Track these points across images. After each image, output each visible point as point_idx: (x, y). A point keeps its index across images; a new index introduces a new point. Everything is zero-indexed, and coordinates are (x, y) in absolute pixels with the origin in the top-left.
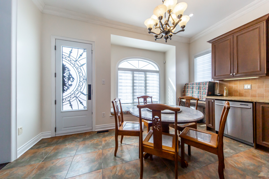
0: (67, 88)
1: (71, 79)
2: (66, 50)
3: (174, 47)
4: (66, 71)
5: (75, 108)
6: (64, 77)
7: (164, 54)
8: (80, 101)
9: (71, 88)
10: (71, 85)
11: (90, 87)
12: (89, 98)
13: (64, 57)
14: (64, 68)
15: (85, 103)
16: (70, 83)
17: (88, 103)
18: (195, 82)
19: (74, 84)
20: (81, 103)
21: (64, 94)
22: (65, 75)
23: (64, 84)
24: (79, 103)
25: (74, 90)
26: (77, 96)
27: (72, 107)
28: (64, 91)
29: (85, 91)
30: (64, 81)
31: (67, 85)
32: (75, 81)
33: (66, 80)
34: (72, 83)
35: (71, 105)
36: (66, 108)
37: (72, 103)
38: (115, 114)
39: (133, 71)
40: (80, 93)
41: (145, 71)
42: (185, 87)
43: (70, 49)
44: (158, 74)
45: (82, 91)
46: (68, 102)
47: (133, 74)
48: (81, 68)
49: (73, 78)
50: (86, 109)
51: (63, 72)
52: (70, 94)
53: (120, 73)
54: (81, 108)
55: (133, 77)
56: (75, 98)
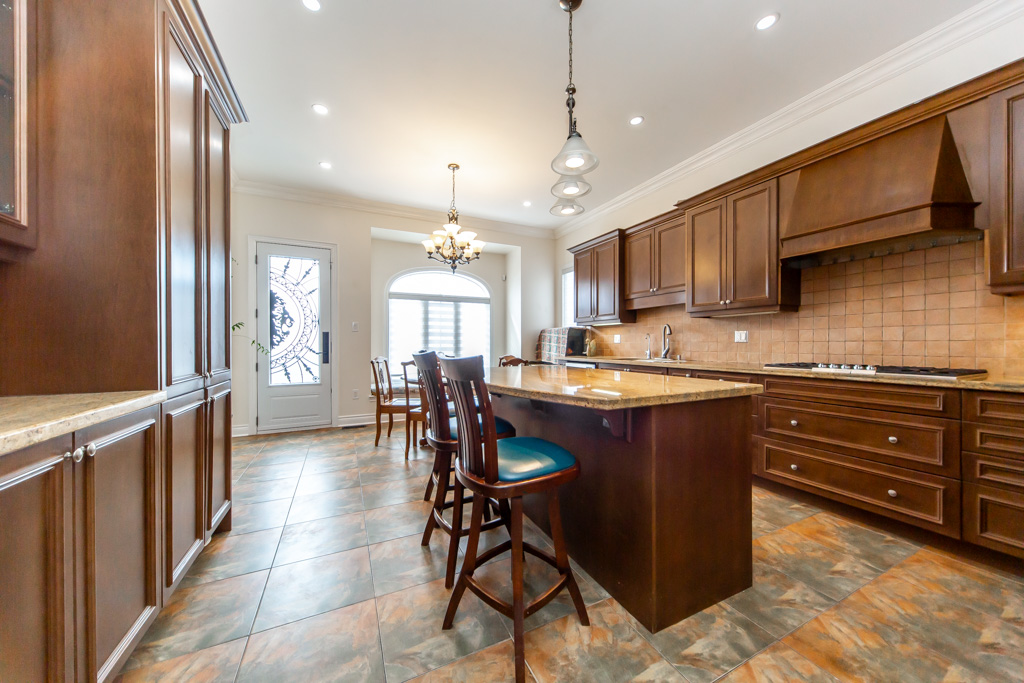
0: (278, 339)
1: (288, 321)
2: (276, 263)
3: (519, 248)
4: (278, 305)
5: (296, 379)
6: (272, 316)
7: (503, 257)
8: (305, 366)
9: (288, 340)
10: (287, 333)
11: (326, 337)
12: (326, 359)
13: (273, 277)
14: (273, 299)
15: (316, 371)
16: (285, 328)
17: (322, 371)
18: (564, 326)
19: (293, 331)
20: (308, 369)
21: (274, 352)
22: (274, 313)
23: (273, 332)
24: (304, 369)
25: (294, 344)
26: (300, 355)
27: (289, 378)
28: (272, 344)
29: (317, 346)
30: (272, 325)
31: (280, 333)
32: (296, 324)
33: (277, 323)
34: (290, 329)
35: (287, 374)
36: (278, 379)
37: (289, 370)
38: (377, 393)
39: (426, 299)
40: (305, 350)
41: (457, 300)
42: (540, 337)
43: (284, 261)
44: (489, 306)
45: (309, 344)
46: (282, 368)
47: (426, 307)
48: (308, 297)
49: (292, 320)
50: (318, 381)
51: (272, 308)
52: (286, 352)
53: (395, 305)
54: (308, 379)
55: (426, 312)
56: (295, 359)
